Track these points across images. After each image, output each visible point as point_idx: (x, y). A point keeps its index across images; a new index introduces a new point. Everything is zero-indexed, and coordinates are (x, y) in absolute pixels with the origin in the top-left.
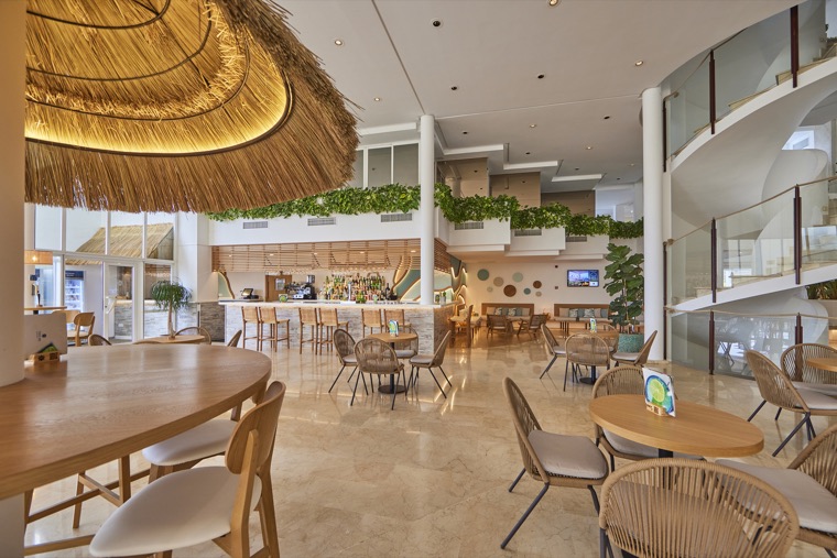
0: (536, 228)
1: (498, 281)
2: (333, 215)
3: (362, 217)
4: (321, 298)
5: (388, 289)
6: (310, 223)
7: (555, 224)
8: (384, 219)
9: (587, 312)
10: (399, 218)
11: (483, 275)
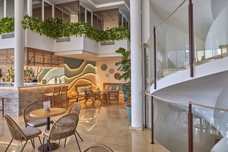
0: (111, 41)
1: (112, 71)
5: (33, 76)
10: (10, 36)
11: (104, 68)
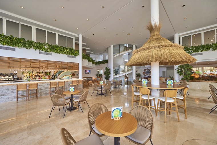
2: (51, 52)
3: (61, 55)
4: (25, 80)
6: (40, 53)
7: (90, 61)
8: (68, 57)
9: (89, 79)
10: (73, 57)
